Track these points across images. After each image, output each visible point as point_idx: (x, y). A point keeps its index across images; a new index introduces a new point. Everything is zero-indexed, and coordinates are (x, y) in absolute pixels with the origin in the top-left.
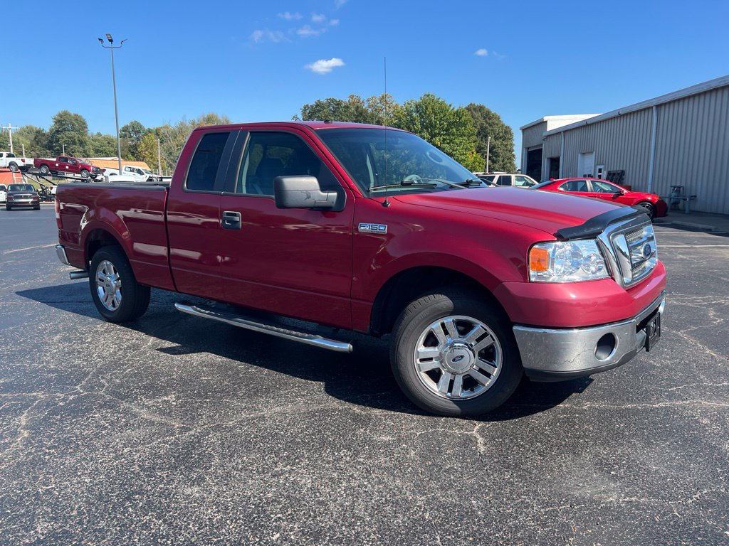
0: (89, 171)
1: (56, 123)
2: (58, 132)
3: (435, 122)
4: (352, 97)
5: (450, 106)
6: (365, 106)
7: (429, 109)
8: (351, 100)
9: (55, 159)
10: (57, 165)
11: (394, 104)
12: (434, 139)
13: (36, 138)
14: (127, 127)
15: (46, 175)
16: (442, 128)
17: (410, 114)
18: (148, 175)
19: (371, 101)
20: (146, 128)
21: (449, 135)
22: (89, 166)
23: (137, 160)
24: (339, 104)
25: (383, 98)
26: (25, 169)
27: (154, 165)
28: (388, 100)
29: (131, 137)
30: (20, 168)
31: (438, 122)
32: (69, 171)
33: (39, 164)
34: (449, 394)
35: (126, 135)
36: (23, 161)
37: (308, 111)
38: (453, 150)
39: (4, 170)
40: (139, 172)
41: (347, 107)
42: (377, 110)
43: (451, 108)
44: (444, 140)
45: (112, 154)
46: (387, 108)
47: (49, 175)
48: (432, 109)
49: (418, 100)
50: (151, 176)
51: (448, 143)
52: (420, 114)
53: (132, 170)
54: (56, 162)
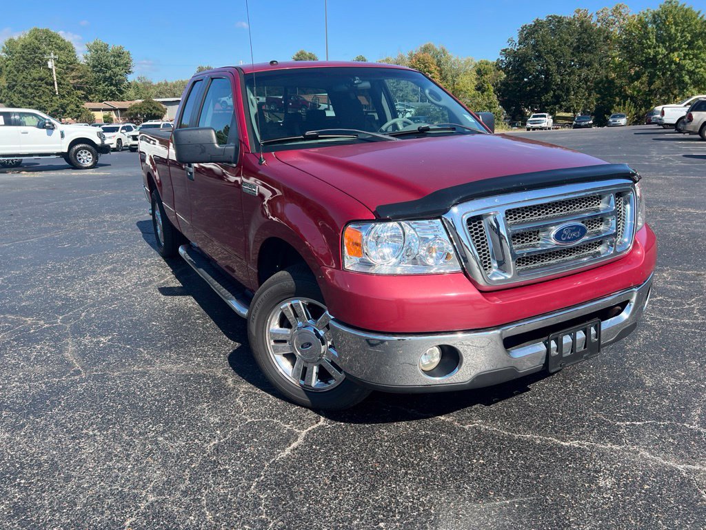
3: (676, 34)
4: (578, 11)
5: (699, 13)
6: (594, 20)
7: (670, 19)
8: (577, 15)
11: (630, 15)
12: (672, 54)
16: (684, 41)
17: (645, 26)
19: (601, 15)
21: (692, 49)
24: (560, 20)
25: (616, 10)
28: (623, 11)
31: (679, 34)
34: (302, 382)
37: (525, 32)
38: (697, 67)
41: (569, 23)
42: (609, 24)
43: (700, 16)
44: (685, 55)
46: (621, 20)
48: (674, 18)
49: (657, 9)
51: (690, 59)
52: (657, 26)
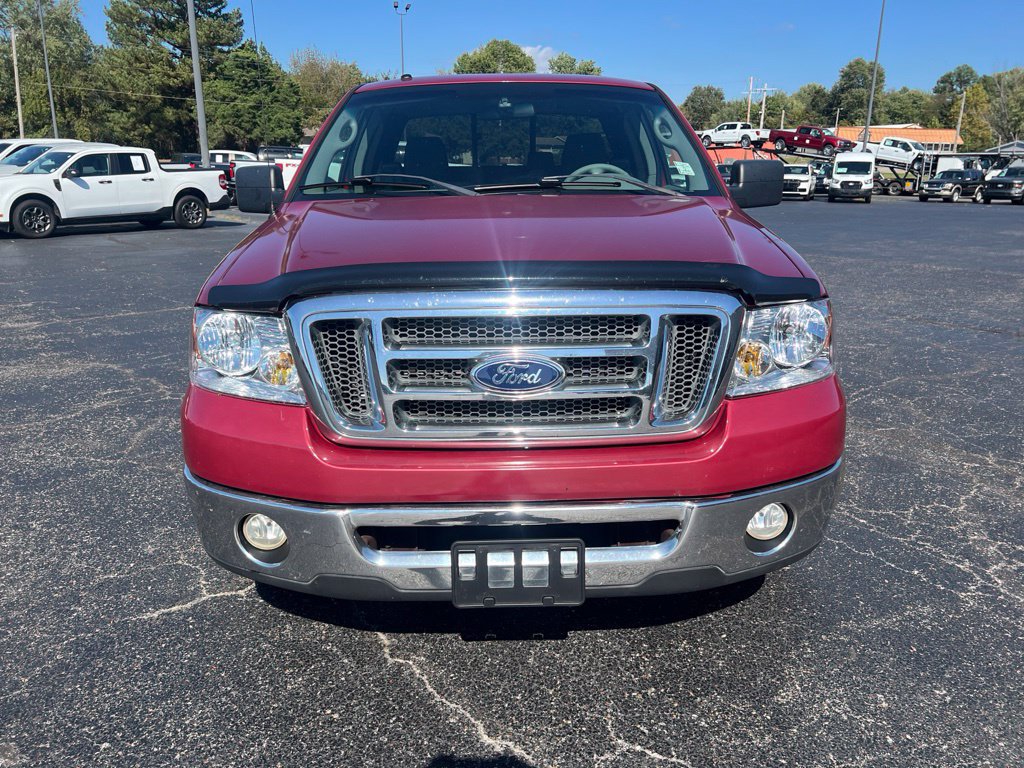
0: (834, 147)
1: (843, 77)
2: (843, 90)
9: (795, 131)
10: (796, 138)
13: (813, 100)
14: (949, 76)
15: (781, 151)
18: (917, 152)
20: (980, 75)
22: (836, 140)
23: (945, 128)
26: (758, 144)
27: (972, 134)
29: (953, 90)
30: (753, 143)
32: (808, 146)
33: (774, 138)
35: (944, 88)
36: (758, 133)
39: (734, 145)
40: (906, 147)
45: (915, 119)
47: (784, 153)
50: (922, 152)
53: (895, 144)
54: (795, 134)
